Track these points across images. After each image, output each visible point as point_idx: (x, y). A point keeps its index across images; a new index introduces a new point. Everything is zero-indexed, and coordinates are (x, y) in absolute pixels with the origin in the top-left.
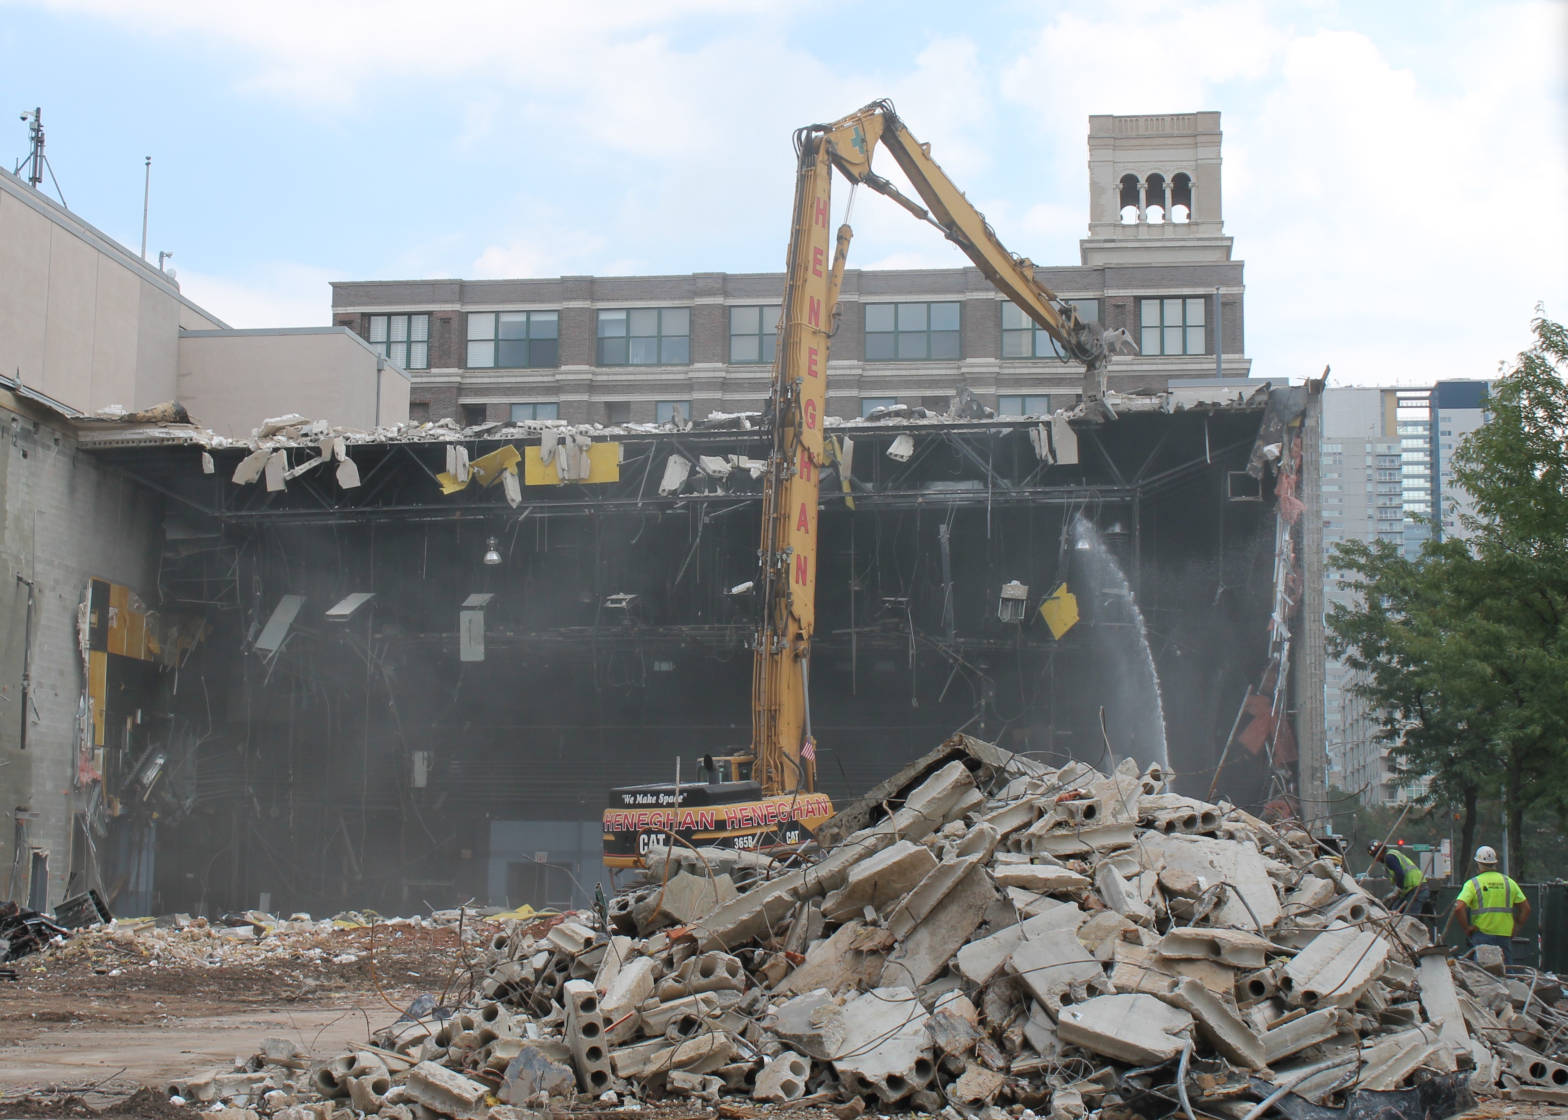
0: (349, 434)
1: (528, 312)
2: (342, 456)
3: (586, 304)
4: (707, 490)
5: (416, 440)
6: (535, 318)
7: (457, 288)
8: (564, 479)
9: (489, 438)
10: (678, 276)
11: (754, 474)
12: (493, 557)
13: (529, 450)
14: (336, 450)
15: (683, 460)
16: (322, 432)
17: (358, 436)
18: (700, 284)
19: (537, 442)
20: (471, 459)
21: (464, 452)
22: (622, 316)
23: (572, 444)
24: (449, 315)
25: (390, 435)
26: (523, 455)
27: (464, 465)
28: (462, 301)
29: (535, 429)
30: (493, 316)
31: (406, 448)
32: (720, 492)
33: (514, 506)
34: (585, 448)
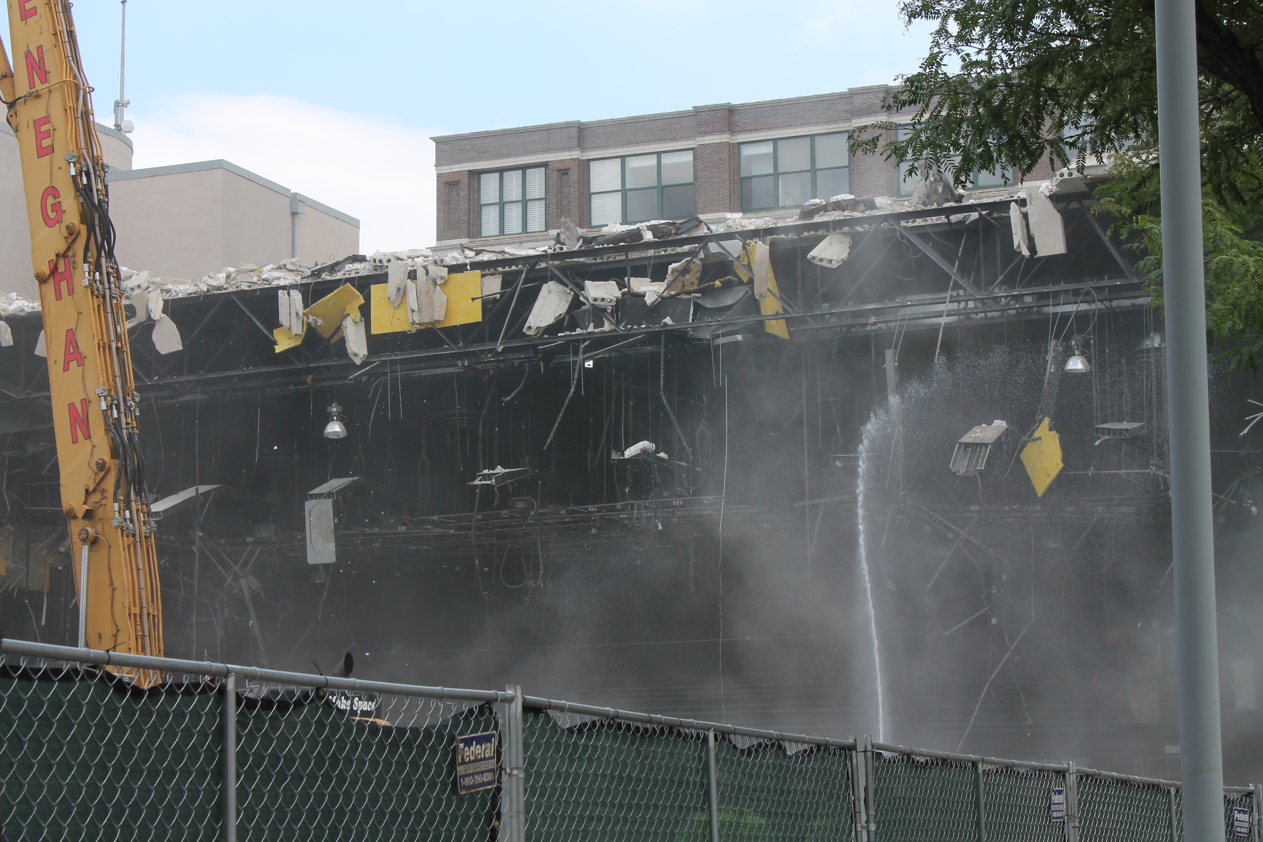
0: (169, 286)
1: (659, 154)
2: (157, 312)
3: (724, 138)
4: (592, 325)
5: (244, 287)
6: (667, 160)
7: (574, 132)
8: (413, 323)
9: (329, 278)
10: (833, 95)
11: (649, 300)
12: (335, 428)
13: (375, 289)
14: (152, 305)
15: (561, 288)
16: (139, 286)
17: (181, 287)
18: (858, 101)
19: (382, 278)
20: (306, 305)
21: (297, 296)
22: (768, 149)
23: (425, 277)
24: (567, 165)
25: (215, 283)
26: (368, 298)
27: (297, 314)
28: (581, 145)
29: (380, 261)
30: (618, 162)
31: (235, 298)
32: (607, 327)
33: (358, 361)
34: (439, 282)
